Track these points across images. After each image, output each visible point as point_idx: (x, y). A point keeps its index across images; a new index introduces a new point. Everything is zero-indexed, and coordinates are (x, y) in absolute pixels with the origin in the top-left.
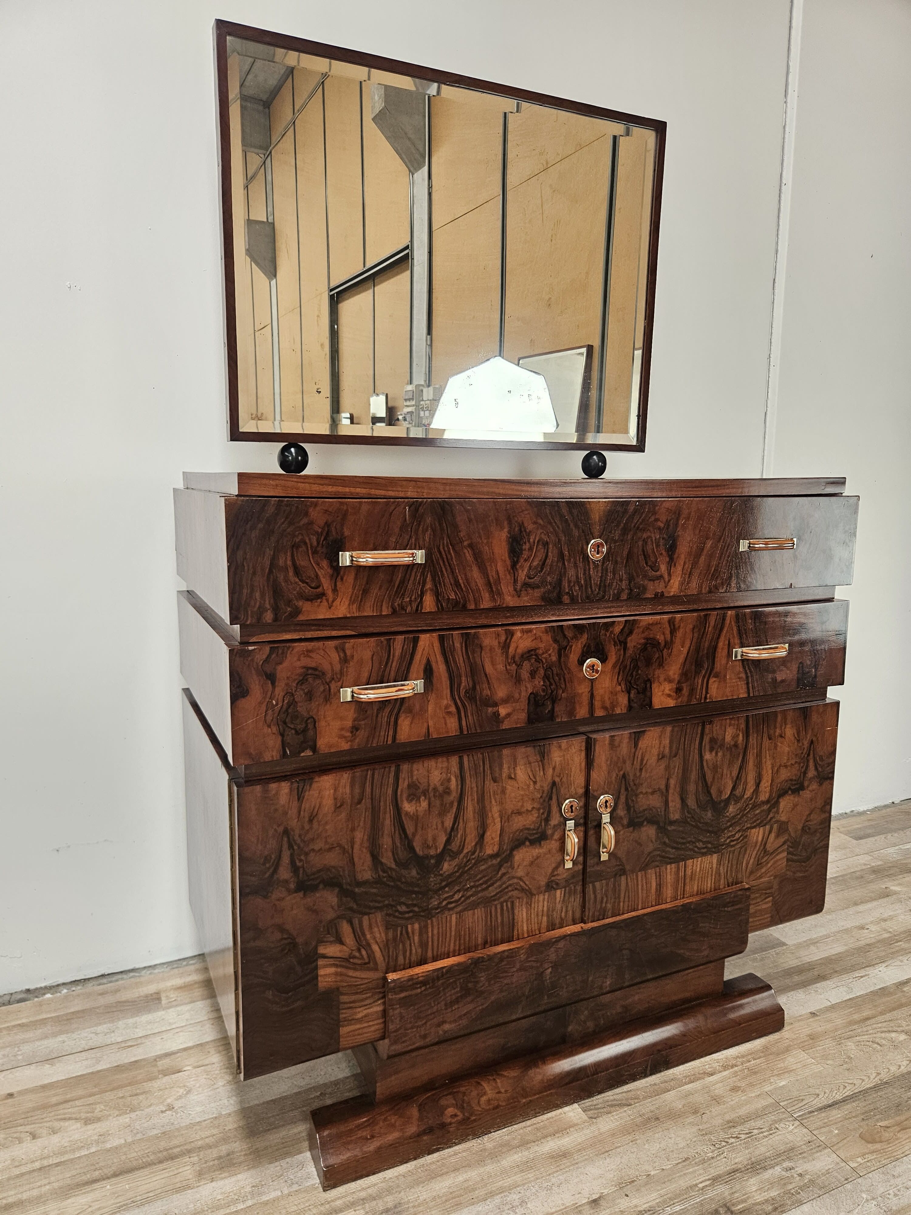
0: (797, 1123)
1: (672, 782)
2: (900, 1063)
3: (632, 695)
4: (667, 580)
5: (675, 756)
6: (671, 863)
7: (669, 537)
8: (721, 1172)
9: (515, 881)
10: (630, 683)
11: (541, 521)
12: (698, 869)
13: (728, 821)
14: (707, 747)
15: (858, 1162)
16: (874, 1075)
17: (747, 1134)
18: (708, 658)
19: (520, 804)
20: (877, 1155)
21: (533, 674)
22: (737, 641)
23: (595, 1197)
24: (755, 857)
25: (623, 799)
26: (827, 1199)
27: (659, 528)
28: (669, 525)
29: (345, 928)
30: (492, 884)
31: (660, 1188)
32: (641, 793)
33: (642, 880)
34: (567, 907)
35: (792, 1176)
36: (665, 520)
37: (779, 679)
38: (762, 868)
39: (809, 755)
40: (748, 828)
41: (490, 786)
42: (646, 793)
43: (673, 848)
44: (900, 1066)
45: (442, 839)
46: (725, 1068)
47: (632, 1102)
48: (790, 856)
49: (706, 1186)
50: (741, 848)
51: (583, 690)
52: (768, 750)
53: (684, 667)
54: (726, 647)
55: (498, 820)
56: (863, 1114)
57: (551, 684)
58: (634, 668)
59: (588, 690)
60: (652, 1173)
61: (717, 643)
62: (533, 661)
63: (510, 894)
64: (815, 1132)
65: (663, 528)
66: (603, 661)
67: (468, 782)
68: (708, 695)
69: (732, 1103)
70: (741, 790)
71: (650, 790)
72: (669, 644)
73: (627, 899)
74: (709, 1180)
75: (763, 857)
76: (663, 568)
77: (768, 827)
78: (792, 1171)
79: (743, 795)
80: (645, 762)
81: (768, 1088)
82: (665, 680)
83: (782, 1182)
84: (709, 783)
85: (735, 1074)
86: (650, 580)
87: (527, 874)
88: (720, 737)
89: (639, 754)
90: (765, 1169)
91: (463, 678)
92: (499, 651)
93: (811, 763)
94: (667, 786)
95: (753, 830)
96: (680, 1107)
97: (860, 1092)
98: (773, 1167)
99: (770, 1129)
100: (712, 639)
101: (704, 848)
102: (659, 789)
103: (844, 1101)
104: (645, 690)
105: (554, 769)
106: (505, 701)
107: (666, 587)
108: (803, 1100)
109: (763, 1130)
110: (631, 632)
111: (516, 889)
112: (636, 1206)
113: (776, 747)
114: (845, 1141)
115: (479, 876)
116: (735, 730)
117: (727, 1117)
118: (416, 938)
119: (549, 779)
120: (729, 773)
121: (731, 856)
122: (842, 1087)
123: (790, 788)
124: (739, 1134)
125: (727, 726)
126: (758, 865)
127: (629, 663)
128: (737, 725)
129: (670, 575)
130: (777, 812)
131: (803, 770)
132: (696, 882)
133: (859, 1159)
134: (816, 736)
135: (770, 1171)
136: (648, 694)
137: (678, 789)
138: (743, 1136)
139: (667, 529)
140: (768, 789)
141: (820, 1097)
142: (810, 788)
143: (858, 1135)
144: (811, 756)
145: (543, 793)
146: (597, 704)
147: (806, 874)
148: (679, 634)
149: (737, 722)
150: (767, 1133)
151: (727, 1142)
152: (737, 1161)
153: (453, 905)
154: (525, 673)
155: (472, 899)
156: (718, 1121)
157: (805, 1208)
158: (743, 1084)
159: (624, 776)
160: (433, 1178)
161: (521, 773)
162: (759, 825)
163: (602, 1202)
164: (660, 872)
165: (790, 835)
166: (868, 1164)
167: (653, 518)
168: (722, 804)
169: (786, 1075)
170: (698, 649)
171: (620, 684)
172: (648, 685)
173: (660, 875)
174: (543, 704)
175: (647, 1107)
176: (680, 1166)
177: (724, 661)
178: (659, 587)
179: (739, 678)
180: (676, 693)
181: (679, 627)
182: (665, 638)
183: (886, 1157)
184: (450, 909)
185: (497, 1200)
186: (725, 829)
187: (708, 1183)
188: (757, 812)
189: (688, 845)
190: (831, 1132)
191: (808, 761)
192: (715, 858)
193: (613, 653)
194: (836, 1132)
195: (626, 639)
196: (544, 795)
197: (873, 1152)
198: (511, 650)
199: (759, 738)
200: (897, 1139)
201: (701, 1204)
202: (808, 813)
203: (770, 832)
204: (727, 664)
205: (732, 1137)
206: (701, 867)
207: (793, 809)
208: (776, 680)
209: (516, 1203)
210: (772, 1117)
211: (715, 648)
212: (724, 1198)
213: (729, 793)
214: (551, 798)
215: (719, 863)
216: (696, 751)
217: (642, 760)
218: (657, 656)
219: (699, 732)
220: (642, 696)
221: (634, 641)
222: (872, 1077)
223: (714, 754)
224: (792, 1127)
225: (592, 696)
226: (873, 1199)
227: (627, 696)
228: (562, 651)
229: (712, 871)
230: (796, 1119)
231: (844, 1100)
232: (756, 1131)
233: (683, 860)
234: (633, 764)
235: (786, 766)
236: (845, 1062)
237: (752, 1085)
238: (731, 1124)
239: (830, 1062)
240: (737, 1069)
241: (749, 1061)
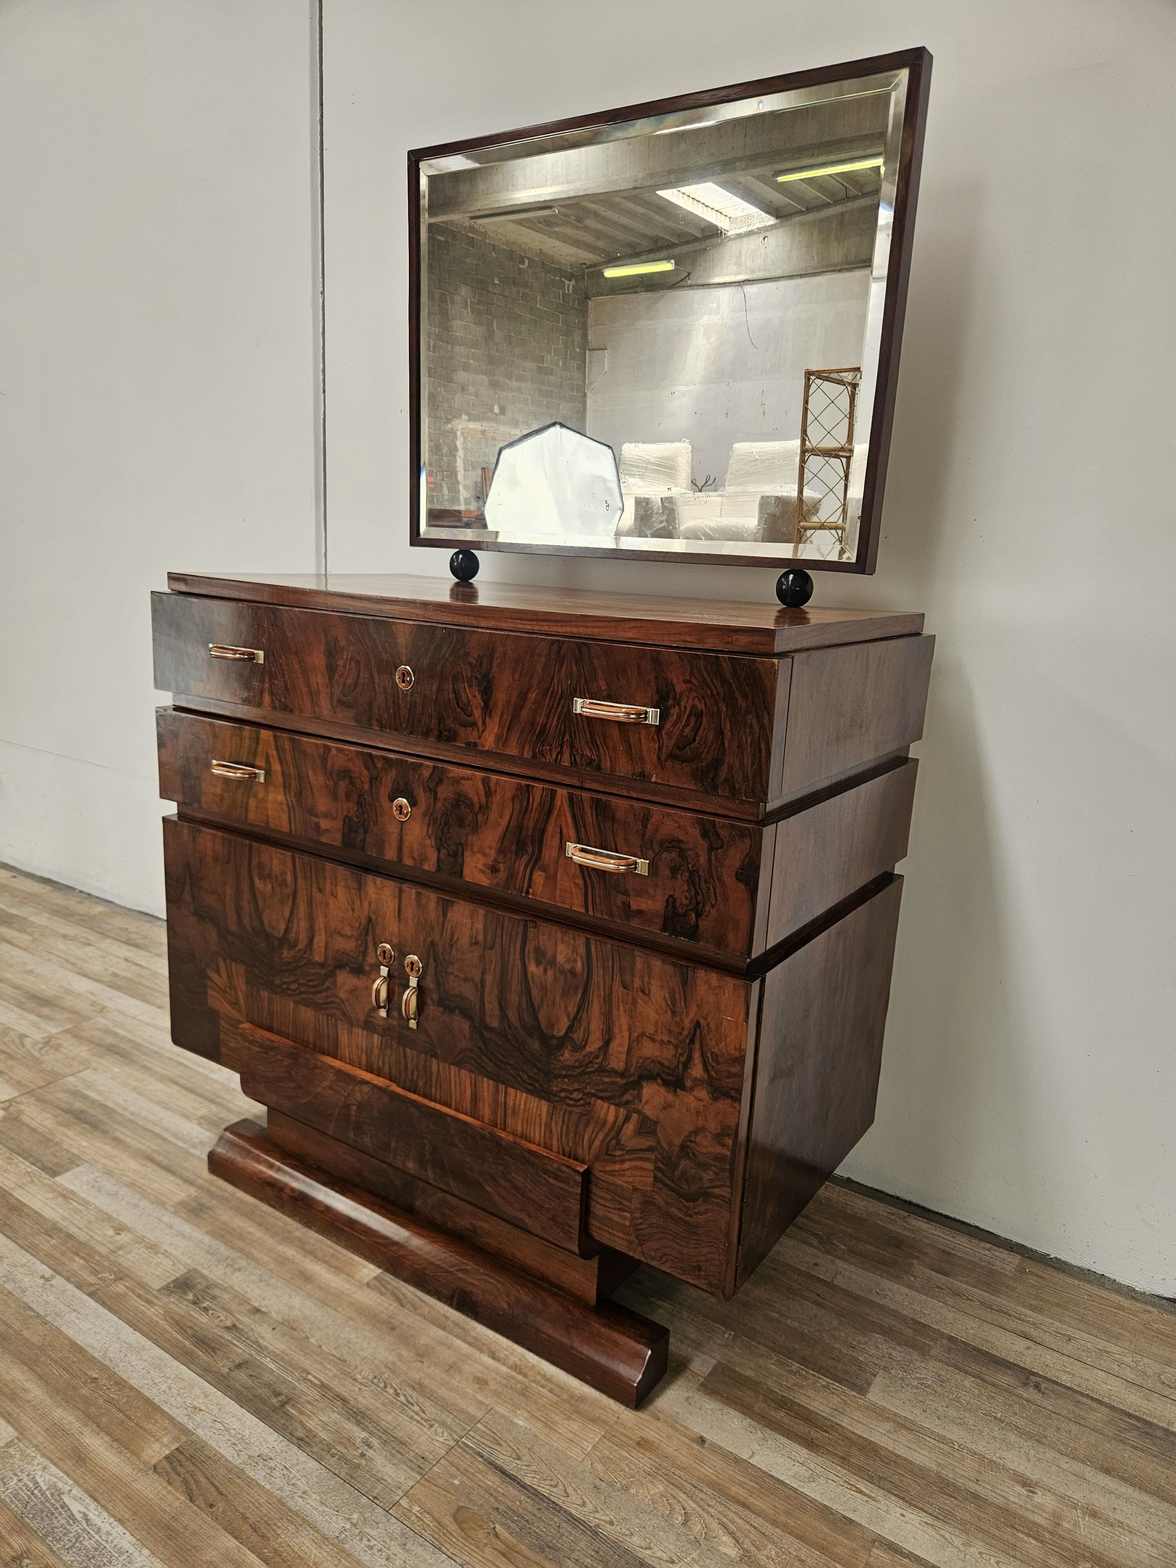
0: (452, 1444)
1: (489, 979)
2: (655, 1548)
3: (441, 854)
4: (481, 729)
5: (492, 948)
6: (488, 1077)
7: (483, 677)
8: (337, 1389)
9: (338, 1000)
10: (440, 839)
11: (351, 638)
12: (522, 1107)
13: (563, 1068)
14: (532, 955)
15: (411, 1507)
17: (408, 1401)
18: (533, 843)
19: (341, 925)
20: (435, 1526)
21: (348, 796)
22: (572, 832)
23: (264, 1309)
24: (603, 1141)
25: (431, 970)
26: (334, 1482)
27: (471, 664)
28: (481, 663)
29: (222, 965)
30: (320, 992)
31: (293, 1348)
32: (452, 973)
33: (455, 1076)
34: (384, 1057)
35: (358, 1448)
36: (476, 656)
37: (634, 906)
38: (615, 1162)
39: (692, 1041)
40: (593, 1095)
41: (317, 896)
42: (458, 976)
43: (490, 1060)
44: (650, 1548)
45: (282, 927)
46: (515, 1367)
48: (659, 1174)
49: (311, 1381)
50: (581, 1115)
51: (393, 829)
52: (623, 1002)
53: (502, 843)
54: (558, 836)
55: (323, 932)
57: (364, 813)
58: (446, 824)
59: (397, 831)
60: (312, 1340)
61: (545, 826)
62: (347, 782)
63: (334, 1011)
64: (443, 1461)
65: (475, 665)
66: (413, 803)
67: (299, 881)
68: (531, 890)
69: (453, 1381)
70: (581, 1037)
71: (462, 975)
72: (485, 808)
73: (438, 1088)
74: (321, 1382)
75: (615, 1149)
76: (477, 713)
77: (622, 1111)
78: (366, 1447)
79: (584, 1047)
80: (455, 938)
82: (479, 851)
83: (344, 1441)
84: (536, 1004)
85: (509, 1378)
86: (461, 725)
87: (348, 1000)
88: (550, 953)
89: (448, 926)
90: (358, 1423)
91: (293, 781)
92: (318, 762)
93: (697, 1055)
94: (483, 981)
95: (599, 1102)
96: (422, 1342)
97: (554, 1503)
98: (364, 1430)
99: (427, 1421)
100: (538, 820)
101: (529, 1084)
102: (473, 980)
103: (522, 1486)
104: (455, 855)
105: (370, 904)
106: (326, 815)
107: (480, 738)
108: (500, 1445)
109: (423, 1415)
110: (441, 781)
111: (339, 1009)
112: (263, 1338)
113: (634, 1003)
114: (443, 1492)
115: (309, 978)
116: (570, 951)
117: (426, 1382)
118: (266, 1004)
119: (366, 914)
120: (562, 1004)
121: (566, 1117)
123: (659, 1075)
124: (405, 1395)
125: (559, 942)
126: (606, 1154)
127: (439, 817)
128: (574, 946)
129: (484, 723)
130: (639, 1097)
131: (683, 1059)
132: (520, 1122)
133: (416, 1509)
134: (706, 1019)
135: (356, 1428)
136: (460, 861)
137: (496, 992)
138: (402, 1398)
139: (481, 666)
140: (623, 1057)
142: (695, 1093)
144: (697, 1045)
145: (360, 924)
146: (406, 851)
147: (688, 1219)
148: (496, 799)
149: (572, 942)
150: (418, 1418)
151: (385, 1387)
152: (360, 1399)
153: (290, 992)
154: (341, 794)
155: (304, 996)
157: (312, 1464)
158: (492, 1385)
159: (432, 944)
160: (246, 1216)
161: (341, 893)
162: (608, 1099)
163: (258, 1316)
164: (475, 1080)
165: (658, 1142)
166: (413, 1518)
167: (462, 652)
168: (554, 1042)
169: (540, 1425)
170: (520, 827)
171: (430, 838)
172: (460, 850)
173: (475, 1084)
174: (356, 831)
175: (407, 1318)
176: (331, 1357)
177: (554, 854)
178: (473, 737)
179: (575, 884)
180: (492, 872)
181: (496, 791)
182: (479, 799)
183: (436, 1536)
184: (289, 995)
185: (235, 1255)
186: (561, 1076)
187: (316, 1382)
188: (606, 1080)
189: (509, 1067)
190: (455, 1477)
191: (691, 1051)
192: (544, 1106)
193: (423, 800)
194: (456, 1482)
195: (436, 788)
196: (362, 927)
197: (439, 1523)
198: (329, 764)
199: (607, 977)
200: (478, 1547)
201: (284, 1382)
202: (691, 1129)
203: (627, 1119)
204: (558, 858)
205: (395, 1390)
206: (525, 1105)
207: (664, 1108)
208: (629, 907)
209: (236, 1266)
210: (449, 1420)
211: (543, 832)
212: (300, 1397)
213: (564, 1031)
214: (367, 934)
215: (550, 1115)
216: (518, 956)
217: (452, 934)
218: (470, 818)
219: (521, 931)
220: (452, 859)
221: (445, 792)
223: (541, 969)
224: (441, 1439)
225: (401, 840)
226: (354, 1525)
227: (436, 853)
228: (374, 780)
229: (541, 1119)
230: (458, 1441)
231: (524, 1486)
232: (416, 1408)
233: (503, 1083)
234: (442, 934)
235: (653, 1040)
236: (611, 1484)
237: (498, 1394)
238: (417, 1386)
239: (599, 1467)
240: (520, 1377)
241: (543, 1386)
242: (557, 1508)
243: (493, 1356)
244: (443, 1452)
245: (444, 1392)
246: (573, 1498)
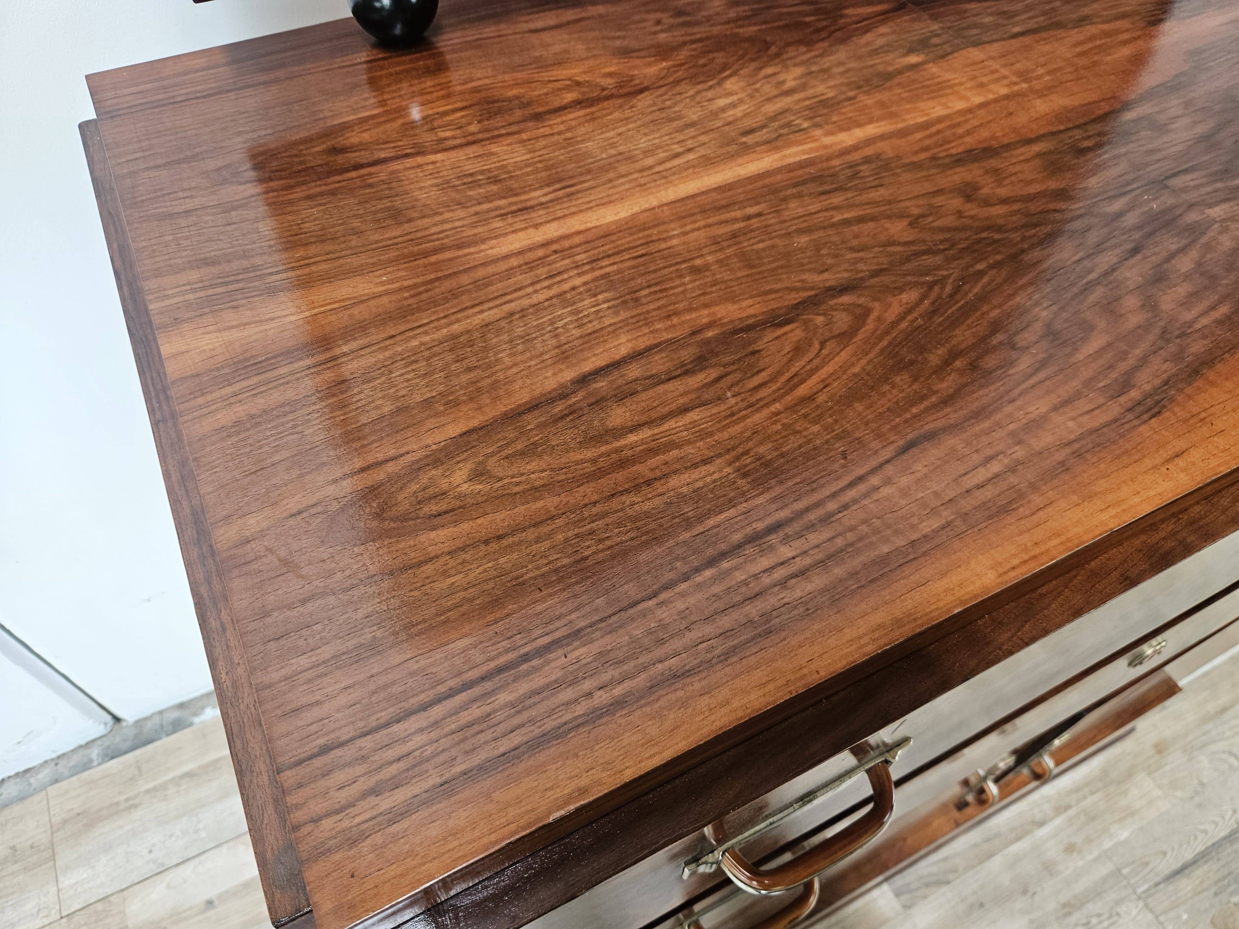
0: (1141, 904)
16: (1230, 813)
47: (951, 877)
56: (1216, 883)
64: (1162, 920)
69: (1067, 873)
81: (1107, 844)
85: (1070, 821)
96: (1007, 882)
97: (1212, 845)
99: (1111, 916)
108: (1148, 863)
109: (1103, 918)
117: (1063, 898)
122: (1192, 838)
141: (1168, 855)
143: (1209, 921)
150: (1107, 923)
156: (1052, 905)
158: (1078, 839)
169: (1129, 820)
190: (1179, 917)
194: (1185, 916)
210: (1113, 895)
222: (1227, 817)
224: (1135, 912)
230: (1139, 898)
231: (1194, 863)
232: (1095, 921)
236: (1197, 793)
237: (1089, 840)
238: (1067, 910)
239: (1179, 793)
240: (1071, 812)
241: (1085, 798)
242: (1218, 846)
243: (1041, 824)
244: (1150, 916)
245: (1079, 887)
246: (1210, 827)
